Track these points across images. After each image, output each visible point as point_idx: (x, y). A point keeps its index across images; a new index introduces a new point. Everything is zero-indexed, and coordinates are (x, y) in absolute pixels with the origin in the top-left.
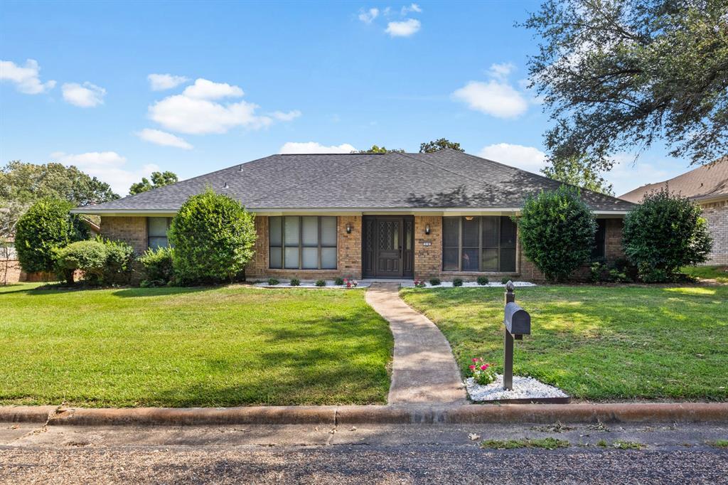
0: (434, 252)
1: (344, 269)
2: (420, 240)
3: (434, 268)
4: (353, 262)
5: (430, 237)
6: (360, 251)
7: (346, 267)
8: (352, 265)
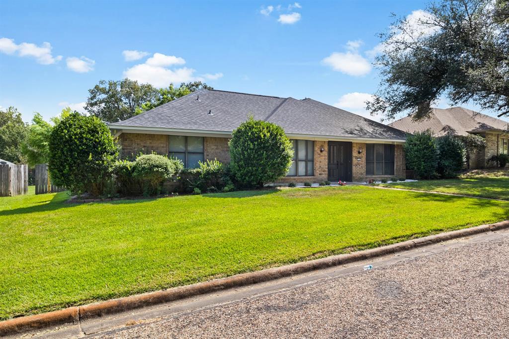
0: (361, 164)
1: (319, 175)
2: (356, 157)
3: (362, 174)
4: (323, 171)
5: (360, 155)
6: (327, 164)
7: (320, 174)
8: (323, 173)
